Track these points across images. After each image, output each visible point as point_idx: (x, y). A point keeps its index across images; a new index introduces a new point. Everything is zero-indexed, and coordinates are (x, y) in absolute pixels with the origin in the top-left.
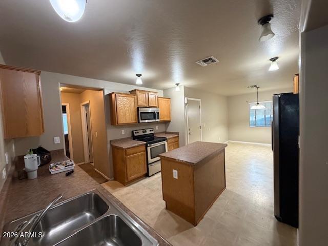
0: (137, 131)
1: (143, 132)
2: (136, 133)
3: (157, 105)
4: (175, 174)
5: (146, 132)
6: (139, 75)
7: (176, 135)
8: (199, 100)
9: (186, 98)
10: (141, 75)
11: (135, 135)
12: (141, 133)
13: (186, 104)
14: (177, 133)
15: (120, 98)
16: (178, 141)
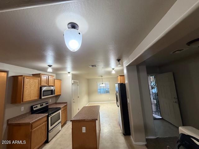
0: (35, 106)
1: (41, 106)
2: (35, 108)
3: (53, 85)
4: (84, 130)
5: (43, 105)
6: (50, 66)
7: (66, 104)
8: (78, 81)
9: (73, 80)
10: (52, 66)
11: (34, 109)
12: (39, 107)
13: (72, 84)
14: (66, 103)
15: (27, 80)
16: (66, 108)
